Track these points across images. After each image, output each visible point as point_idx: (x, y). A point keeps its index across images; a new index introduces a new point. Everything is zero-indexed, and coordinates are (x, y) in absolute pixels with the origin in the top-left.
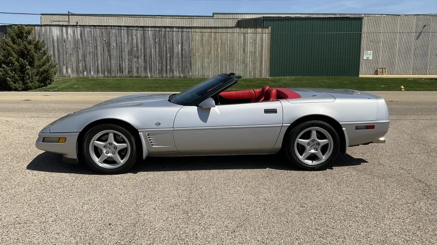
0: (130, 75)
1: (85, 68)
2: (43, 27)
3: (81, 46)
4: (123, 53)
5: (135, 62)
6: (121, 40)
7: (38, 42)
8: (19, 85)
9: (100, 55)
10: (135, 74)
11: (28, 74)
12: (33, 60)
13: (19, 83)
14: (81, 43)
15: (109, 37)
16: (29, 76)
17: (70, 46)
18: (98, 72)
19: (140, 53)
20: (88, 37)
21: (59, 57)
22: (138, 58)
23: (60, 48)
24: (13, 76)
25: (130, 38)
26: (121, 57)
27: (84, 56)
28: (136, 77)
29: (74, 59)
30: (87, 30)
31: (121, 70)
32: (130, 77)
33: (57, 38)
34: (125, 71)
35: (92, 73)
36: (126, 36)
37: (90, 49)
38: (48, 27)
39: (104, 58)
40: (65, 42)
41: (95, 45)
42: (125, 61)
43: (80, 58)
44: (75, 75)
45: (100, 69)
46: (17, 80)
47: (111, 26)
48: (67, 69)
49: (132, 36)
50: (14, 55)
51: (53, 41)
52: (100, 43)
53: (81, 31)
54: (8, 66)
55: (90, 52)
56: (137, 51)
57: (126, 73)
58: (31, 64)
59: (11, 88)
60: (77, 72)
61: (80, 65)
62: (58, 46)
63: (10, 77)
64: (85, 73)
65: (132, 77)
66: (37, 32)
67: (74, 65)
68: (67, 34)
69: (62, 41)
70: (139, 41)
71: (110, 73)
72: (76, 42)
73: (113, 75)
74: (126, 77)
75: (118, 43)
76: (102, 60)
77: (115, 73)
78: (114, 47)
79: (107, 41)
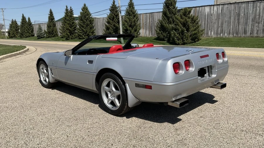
0: (252, 35)
1: (222, 31)
2: (201, 8)
3: (221, 17)
4: (248, 20)
5: (256, 27)
6: (248, 11)
7: (194, 17)
8: (180, 42)
9: (232, 22)
10: (255, 35)
11: (185, 35)
12: (189, 27)
13: (180, 41)
14: (221, 16)
15: (240, 10)
16: (186, 37)
17: (214, 18)
19: (261, 19)
20: (226, 11)
21: (207, 24)
22: (259, 23)
23: (208, 20)
24: (178, 37)
25: (255, 9)
26: (246, 23)
27: (222, 24)
28: (256, 37)
29: (216, 26)
30: (226, 6)
31: (245, 32)
32: (251, 37)
33: (208, 13)
35: (226, 34)
36: (252, 8)
37: (226, 19)
38: (203, 7)
39: (234, 25)
40: (212, 16)
41: (230, 16)
42: (249, 26)
43: (220, 25)
44: (215, 36)
45: (231, 32)
46: (180, 39)
47: (242, 2)
48: (211, 32)
49: (256, 7)
50: (180, 25)
51: (205, 16)
52: (233, 15)
53: (222, 7)
54: (176, 31)
55: (226, 21)
56: (259, 18)
57: (248, 34)
58: (188, 30)
59: (176, 43)
60: (217, 33)
61: (219, 29)
62: (207, 18)
63: (176, 37)
64: (222, 35)
65: (253, 37)
66: (197, 11)
67: (216, 29)
68: (213, 10)
69: (210, 15)
70: (261, 10)
71: (238, 34)
72: (218, 15)
73: (239, 36)
75: (245, 13)
76: (233, 26)
77: (241, 35)
78: (242, 17)
79: (238, 13)
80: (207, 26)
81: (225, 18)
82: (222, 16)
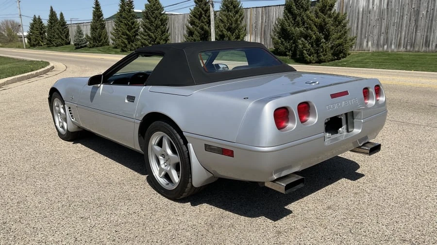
1: (386, 41)
3: (386, 16)
4: (434, 22)
7: (338, 14)
8: (314, 58)
9: (405, 26)
11: (322, 47)
12: (329, 33)
13: (313, 56)
14: (386, 13)
15: (420, 4)
16: (323, 50)
17: (374, 17)
18: (399, 45)
20: (395, 6)
21: (362, 29)
23: (364, 20)
24: (309, 49)
26: (430, 28)
27: (387, 28)
29: (376, 31)
31: (427, 43)
33: (363, 10)
34: (432, 44)
35: (393, 47)
37: (395, 19)
39: (409, 30)
40: (370, 13)
41: (402, 14)
42: (434, 32)
43: (383, 30)
44: (374, 50)
45: (403, 42)
46: (312, 54)
48: (367, 42)
50: (315, 28)
51: (358, 13)
52: (408, 12)
54: (306, 40)
55: (394, 23)
57: (432, 46)
58: (327, 37)
59: (306, 60)
60: (378, 45)
61: (382, 37)
62: (362, 18)
63: (306, 50)
64: (386, 47)
66: (344, 4)
67: (376, 38)
68: (373, 4)
69: (367, 11)
71: (414, 47)
72: (381, 12)
73: (417, 49)
74: (432, 52)
75: (429, 10)
76: (407, 31)
77: (419, 48)
78: (423, 16)
79: (416, 9)
80: (361, 31)
81: (393, 18)
82: (388, 14)
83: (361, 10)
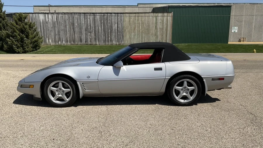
0: (86, 43)
1: (60, 39)
2: (34, 14)
3: (57, 25)
4: (82, 30)
5: (89, 36)
6: (81, 21)
7: (31, 23)
9: (68, 31)
10: (89, 43)
11: (25, 43)
12: (28, 34)
13: (20, 49)
14: (56, 24)
15: (74, 20)
16: (26, 44)
17: (50, 26)
18: (67, 41)
19: (92, 29)
20: (61, 20)
21: (44, 32)
22: (91, 33)
23: (44, 27)
24: (17, 44)
25: (86, 20)
26: (81, 32)
27: (59, 32)
28: (90, 45)
29: (53, 34)
30: (60, 15)
31: (81, 40)
32: (86, 44)
33: (43, 21)
34: (83, 41)
35: (64, 42)
36: (83, 19)
37: (62, 27)
38: (37, 14)
39: (70, 33)
40: (47, 23)
41: (65, 25)
42: (83, 35)
43: (57, 33)
44: (54, 44)
45: (68, 40)
46: (19, 47)
47: (75, 13)
48: (49, 40)
49: (87, 19)
50: (17, 31)
51: (40, 23)
52: (68, 24)
53: (57, 16)
54: (13, 38)
55: (62, 29)
56: (91, 28)
57: (84, 42)
58: (27, 37)
59: (16, 51)
60: (55, 41)
61: (57, 37)
62: (43, 26)
63: (15, 45)
64: (60, 42)
65: (88, 45)
66: (30, 17)
67: (53, 37)
68: (48, 18)
69: (45, 22)
70: (91, 22)
71: (74, 42)
72: (54, 23)
73: (76, 43)
74: (84, 45)
75: (79, 23)
76: (70, 34)
77: (77, 42)
78: (76, 26)
79: (72, 22)
80: (44, 34)
81: (61, 26)
82: (57, 24)
83: (42, 21)
